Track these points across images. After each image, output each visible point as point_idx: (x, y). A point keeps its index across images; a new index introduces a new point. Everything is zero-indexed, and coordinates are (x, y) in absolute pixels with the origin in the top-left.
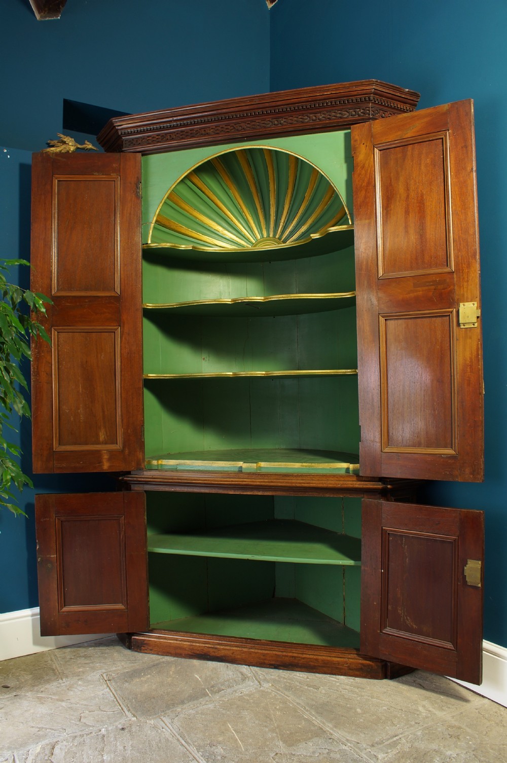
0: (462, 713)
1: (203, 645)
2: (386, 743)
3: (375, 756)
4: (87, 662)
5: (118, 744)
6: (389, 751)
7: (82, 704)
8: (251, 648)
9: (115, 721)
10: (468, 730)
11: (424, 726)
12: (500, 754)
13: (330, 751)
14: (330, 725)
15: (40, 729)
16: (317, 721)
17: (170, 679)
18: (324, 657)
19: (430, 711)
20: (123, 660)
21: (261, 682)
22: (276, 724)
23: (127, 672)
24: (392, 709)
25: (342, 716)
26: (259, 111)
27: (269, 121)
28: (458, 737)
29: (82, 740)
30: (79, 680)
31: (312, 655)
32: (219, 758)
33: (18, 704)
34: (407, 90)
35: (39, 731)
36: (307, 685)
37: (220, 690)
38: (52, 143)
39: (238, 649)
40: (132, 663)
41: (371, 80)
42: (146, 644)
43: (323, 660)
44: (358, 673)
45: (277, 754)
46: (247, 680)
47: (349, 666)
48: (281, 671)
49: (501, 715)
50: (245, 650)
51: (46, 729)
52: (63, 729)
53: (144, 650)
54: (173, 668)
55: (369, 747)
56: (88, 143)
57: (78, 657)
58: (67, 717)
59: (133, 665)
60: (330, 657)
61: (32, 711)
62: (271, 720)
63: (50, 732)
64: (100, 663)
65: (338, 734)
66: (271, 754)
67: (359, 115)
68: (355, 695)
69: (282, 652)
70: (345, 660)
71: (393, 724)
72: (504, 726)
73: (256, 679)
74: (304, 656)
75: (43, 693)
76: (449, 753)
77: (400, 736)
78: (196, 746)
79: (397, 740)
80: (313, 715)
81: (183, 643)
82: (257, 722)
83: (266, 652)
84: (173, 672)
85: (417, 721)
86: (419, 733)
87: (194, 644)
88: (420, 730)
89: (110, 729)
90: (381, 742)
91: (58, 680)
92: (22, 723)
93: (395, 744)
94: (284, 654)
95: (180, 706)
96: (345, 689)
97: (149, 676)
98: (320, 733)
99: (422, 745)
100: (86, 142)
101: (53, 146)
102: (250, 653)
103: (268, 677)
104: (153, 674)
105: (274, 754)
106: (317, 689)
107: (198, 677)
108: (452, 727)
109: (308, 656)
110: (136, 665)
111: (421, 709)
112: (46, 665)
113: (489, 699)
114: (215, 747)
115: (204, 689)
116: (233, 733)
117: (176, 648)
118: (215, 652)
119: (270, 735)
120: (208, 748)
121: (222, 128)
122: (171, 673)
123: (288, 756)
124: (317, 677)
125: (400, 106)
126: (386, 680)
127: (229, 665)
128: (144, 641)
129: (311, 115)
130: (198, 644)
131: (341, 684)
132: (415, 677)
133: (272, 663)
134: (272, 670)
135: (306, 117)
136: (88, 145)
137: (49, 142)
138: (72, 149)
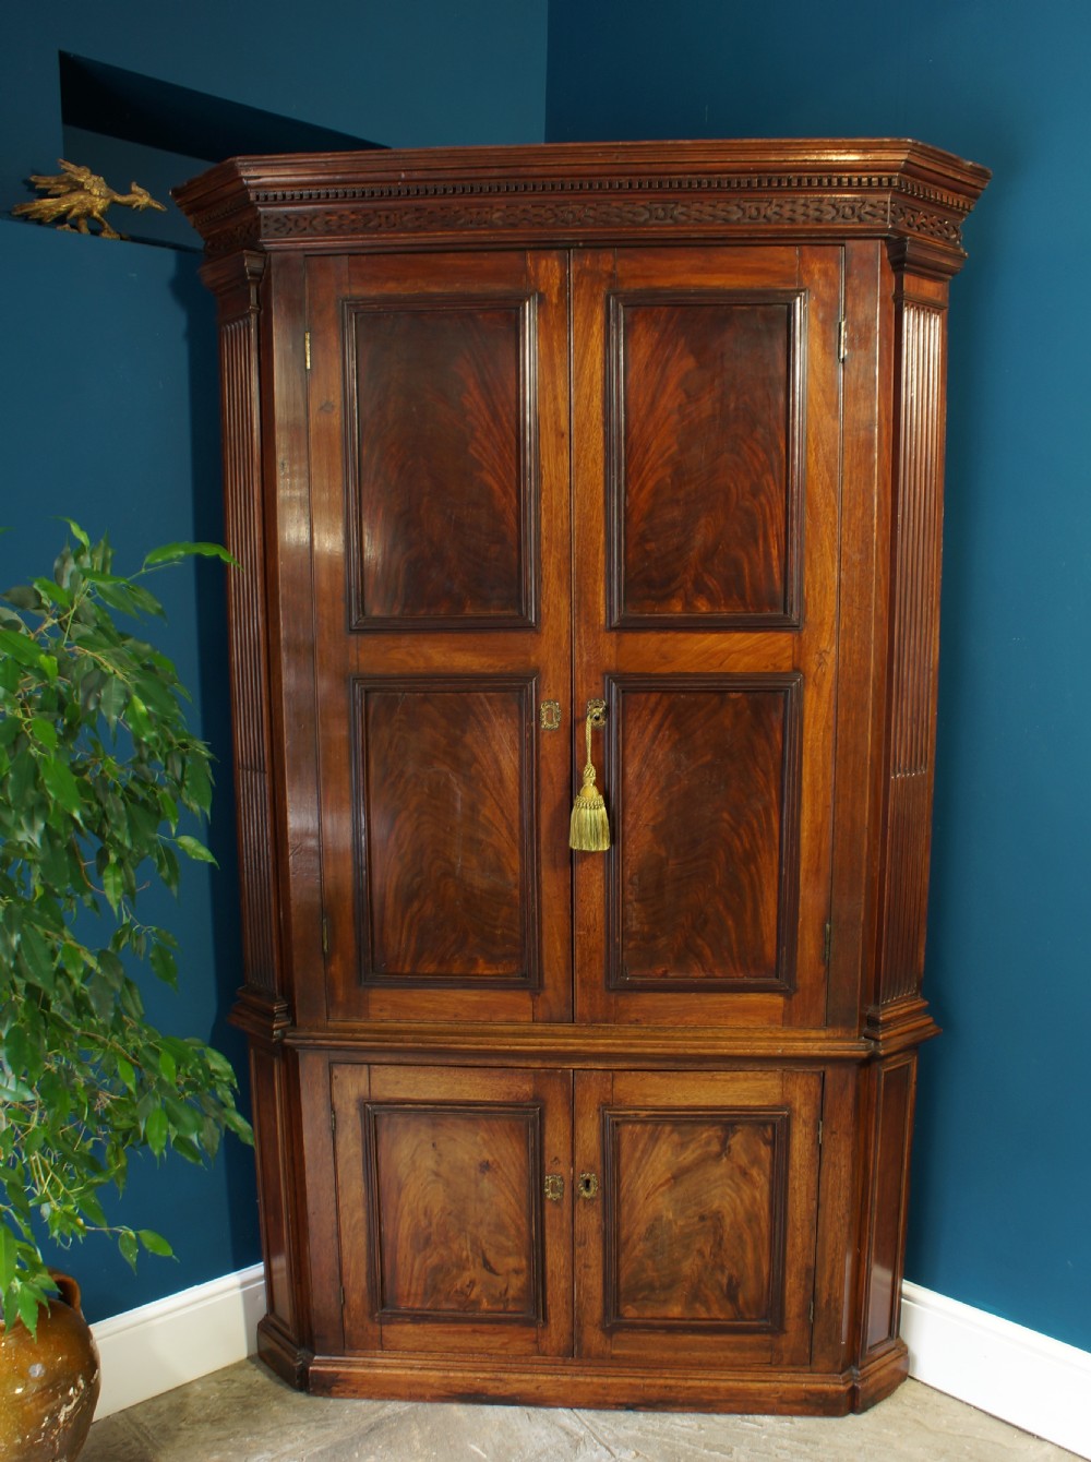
1: (472, 1375)
8: (577, 1375)
18: (731, 1384)
20: (299, 1422)
21: (612, 1448)
23: (321, 1452)
26: (624, 180)
27: (643, 206)
31: (705, 1379)
34: (970, 163)
36: (706, 1446)
38: (43, 182)
39: (550, 1377)
40: (322, 1427)
41: (903, 140)
42: (341, 1381)
43: (728, 1390)
44: (798, 1408)
46: (582, 1447)
47: (781, 1397)
48: (642, 1415)
50: (565, 1379)
53: (338, 1392)
54: (416, 1432)
56: (140, 190)
57: (194, 1423)
59: (325, 1431)
60: (743, 1381)
64: (250, 1434)
67: (861, 220)
69: (643, 1378)
70: (773, 1385)
73: (601, 1444)
74: (690, 1383)
81: (426, 1372)
83: (610, 1380)
84: (420, 1441)
87: (452, 1374)
94: (648, 1381)
96: (785, 1449)
97: (372, 1458)
100: (135, 188)
101: (44, 194)
102: (576, 1385)
103: (623, 1433)
104: (378, 1452)
106: (730, 1453)
107: (478, 1450)
109: (697, 1383)
110: (331, 1431)
112: (130, 1453)
113: (1052, 1443)
117: (411, 1384)
118: (498, 1388)
121: (524, 210)
122: (417, 1445)
124: (718, 1424)
125: (946, 197)
126: (851, 1417)
127: (530, 1410)
128: (338, 1373)
129: (748, 205)
130: (460, 1375)
131: (770, 1435)
132: (903, 1403)
133: (622, 1400)
134: (622, 1415)
135: (735, 208)
136: (141, 196)
137: (33, 179)
138: (100, 204)
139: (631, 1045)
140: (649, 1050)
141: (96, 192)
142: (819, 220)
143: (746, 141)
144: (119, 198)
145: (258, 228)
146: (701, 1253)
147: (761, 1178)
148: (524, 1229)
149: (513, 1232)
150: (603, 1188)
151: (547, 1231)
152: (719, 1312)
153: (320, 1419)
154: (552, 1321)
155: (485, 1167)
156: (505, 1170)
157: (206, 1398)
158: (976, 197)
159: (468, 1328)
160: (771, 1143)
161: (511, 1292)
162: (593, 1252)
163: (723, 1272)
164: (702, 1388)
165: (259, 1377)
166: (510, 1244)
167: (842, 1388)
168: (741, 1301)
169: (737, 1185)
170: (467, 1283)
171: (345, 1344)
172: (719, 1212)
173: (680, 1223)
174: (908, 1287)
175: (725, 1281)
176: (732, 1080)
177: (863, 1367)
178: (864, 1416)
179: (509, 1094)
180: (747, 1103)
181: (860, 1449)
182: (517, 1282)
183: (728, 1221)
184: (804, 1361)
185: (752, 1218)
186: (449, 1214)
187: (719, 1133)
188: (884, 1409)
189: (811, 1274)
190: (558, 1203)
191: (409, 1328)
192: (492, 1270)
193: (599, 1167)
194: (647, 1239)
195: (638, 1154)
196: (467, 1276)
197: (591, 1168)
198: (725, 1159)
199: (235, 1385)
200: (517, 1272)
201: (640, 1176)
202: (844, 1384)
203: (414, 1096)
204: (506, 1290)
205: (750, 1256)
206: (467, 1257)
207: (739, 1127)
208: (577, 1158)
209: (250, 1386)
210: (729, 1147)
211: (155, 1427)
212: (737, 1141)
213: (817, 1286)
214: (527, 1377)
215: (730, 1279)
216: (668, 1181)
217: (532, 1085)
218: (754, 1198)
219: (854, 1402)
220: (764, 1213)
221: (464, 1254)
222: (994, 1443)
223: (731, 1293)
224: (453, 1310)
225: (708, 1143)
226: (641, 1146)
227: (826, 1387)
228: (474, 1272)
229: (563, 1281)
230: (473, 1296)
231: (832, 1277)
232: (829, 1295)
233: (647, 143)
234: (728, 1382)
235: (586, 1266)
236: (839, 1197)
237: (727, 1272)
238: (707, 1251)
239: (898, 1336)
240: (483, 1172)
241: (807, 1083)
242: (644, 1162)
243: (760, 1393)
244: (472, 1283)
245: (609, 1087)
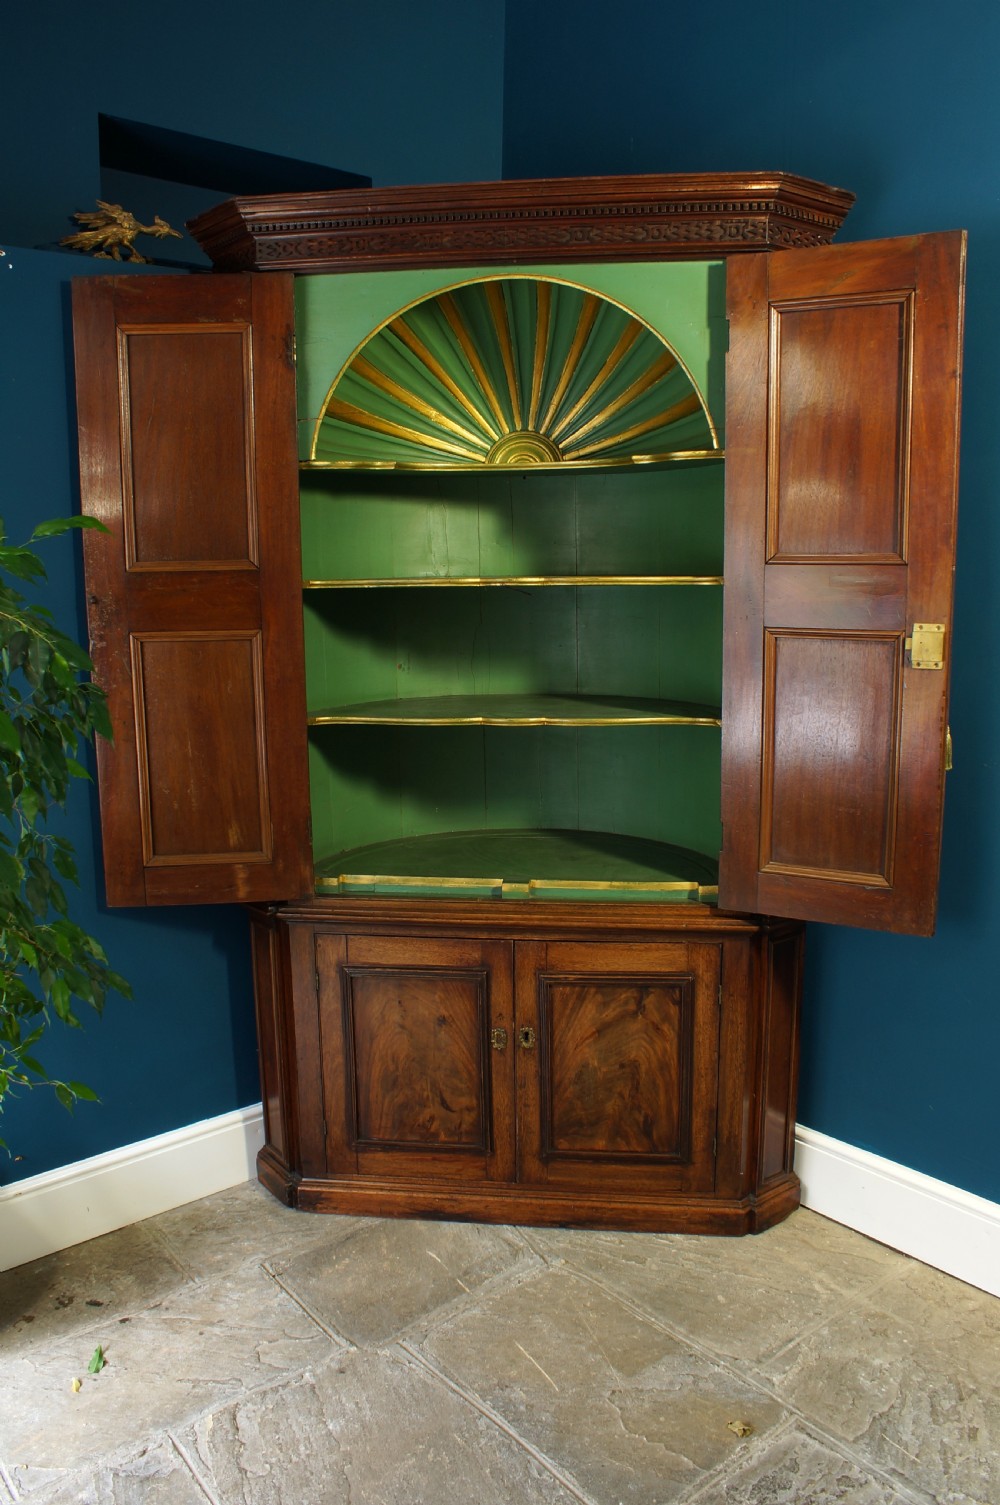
0: (881, 1289)
1: (432, 1195)
2: (781, 1353)
3: (768, 1379)
4: (224, 1239)
5: (344, 1400)
6: (787, 1368)
7: (251, 1328)
8: (519, 1197)
9: (323, 1356)
10: (898, 1319)
11: (830, 1318)
12: (952, 1356)
13: (696, 1379)
14: (682, 1330)
15: (196, 1383)
16: (660, 1324)
17: (386, 1264)
18: (647, 1206)
19: (831, 1290)
20: (288, 1232)
21: (546, 1256)
22: (595, 1337)
23: (305, 1255)
24: (773, 1292)
25: (697, 1311)
26: (548, 209)
27: (565, 230)
28: (884, 1333)
29: (277, 1397)
30: (224, 1278)
31: (625, 1202)
32: (522, 1408)
33: (134, 1338)
34: (836, 189)
35: (194, 1387)
36: (624, 1257)
37: (482, 1280)
38: (84, 218)
39: (496, 1199)
40: (307, 1235)
41: (775, 173)
42: (326, 1199)
43: (645, 1212)
44: (704, 1228)
45: (614, 1392)
46: (521, 1256)
47: (689, 1219)
48: (572, 1232)
49: (941, 1287)
50: (508, 1200)
51: (207, 1382)
52: (234, 1379)
53: (321, 1209)
54: (384, 1241)
55: (753, 1364)
56: (162, 223)
57: (202, 1230)
58: (235, 1355)
59: (310, 1239)
60: (657, 1204)
61: (165, 1350)
62: (585, 1329)
63: (214, 1387)
64: (248, 1240)
65: (700, 1345)
66: (603, 1393)
67: (744, 236)
68: (709, 1271)
69: (573, 1200)
70: (682, 1208)
71: (781, 1320)
72: (948, 1306)
73: (536, 1253)
74: (613, 1205)
75: (170, 1311)
76: (877, 1362)
77: (798, 1340)
78: (477, 1391)
79: (794, 1347)
80: (651, 1315)
81: (394, 1193)
82: (563, 1335)
83: (546, 1202)
84: (387, 1248)
85: (817, 1310)
86: (825, 1332)
87: (415, 1195)
88: (824, 1326)
89: (319, 1371)
90: (769, 1354)
91: (187, 1283)
92: (158, 1374)
93: (791, 1357)
94: (578, 1203)
95: (423, 1316)
96: (690, 1260)
97: (347, 1261)
98: (670, 1346)
99: (834, 1353)
100: (157, 221)
101: (85, 228)
102: (518, 1205)
103: (555, 1246)
104: (352, 1256)
105: (610, 1392)
106: (643, 1263)
107: (434, 1256)
108: (873, 1316)
109: (618, 1205)
110: (314, 1239)
111: (817, 1287)
112: (150, 1252)
113: (917, 1260)
114: (508, 1390)
115: (454, 1280)
116: (530, 1361)
117: (382, 1203)
118: (453, 1207)
119: (591, 1358)
120: (497, 1391)
121: (468, 235)
122: (384, 1250)
123: (634, 1395)
125: (818, 217)
126: (749, 1237)
127: (480, 1226)
128: (321, 1193)
129: (650, 227)
130: (422, 1195)
131: (679, 1249)
132: (794, 1227)
133: (556, 1219)
134: (556, 1231)
135: (640, 230)
136: (162, 227)
137: (76, 216)
138: (130, 235)
139: (561, 920)
140: (576, 924)
141: (126, 225)
142: (710, 238)
143: (646, 176)
144: (145, 229)
145: (254, 253)
146: (621, 1095)
147: (670, 1032)
148: (474, 1073)
149: (465, 1075)
150: (539, 1040)
151: (494, 1076)
152: (637, 1146)
153: (307, 1230)
154: (499, 1152)
155: (442, 1021)
156: (459, 1023)
157: (214, 1211)
158: (844, 215)
159: (429, 1156)
160: (678, 1003)
161: (464, 1127)
162: (532, 1092)
163: (640, 1112)
164: (623, 1209)
165: (261, 1195)
166: (463, 1086)
167: (741, 1212)
168: (655, 1137)
169: (651, 1038)
170: (428, 1118)
171: (328, 1169)
172: (637, 1061)
173: (604, 1070)
174: (800, 1129)
175: (641, 1119)
176: (647, 950)
177: (759, 1195)
178: (760, 1236)
179: (461, 960)
180: (658, 969)
181: (754, 1261)
182: (469, 1118)
183: (643, 1068)
184: (709, 1189)
185: (663, 1066)
186: (413, 1060)
187: (635, 995)
188: (778, 1230)
189: (714, 1114)
190: (502, 1052)
191: (380, 1156)
192: (448, 1108)
193: (536, 1022)
194: (577, 1083)
195: (568, 1012)
196: (427, 1113)
197: (529, 1023)
198: (640, 1017)
199: (238, 1202)
200: (469, 1109)
201: (569, 1030)
202: (743, 1208)
203: (383, 961)
204: (460, 1124)
205: (662, 1098)
206: (428, 1096)
207: (652, 990)
208: (517, 1014)
209: (250, 1203)
210: (644, 1006)
211: (170, 1233)
212: (650, 1001)
213: (720, 1124)
214: (478, 1198)
215: (646, 1117)
216: (594, 1033)
217: (480, 953)
218: (665, 1050)
219: (753, 1224)
220: (674, 1063)
221: (425, 1094)
222: (867, 1259)
223: (647, 1129)
224: (416, 1141)
225: (626, 1003)
226: (570, 1005)
227: (727, 1210)
228: (434, 1109)
229: (507, 1118)
230: (432, 1130)
231: (732, 1117)
232: (730, 1133)
233: (565, 179)
234: (644, 1205)
235: (526, 1105)
236: (737, 1050)
237: (643, 1112)
238: (626, 1093)
239: (792, 1171)
240: (440, 1025)
241: (708, 953)
242: (573, 1018)
243: (672, 1214)
244: (432, 1119)
245: (544, 955)
